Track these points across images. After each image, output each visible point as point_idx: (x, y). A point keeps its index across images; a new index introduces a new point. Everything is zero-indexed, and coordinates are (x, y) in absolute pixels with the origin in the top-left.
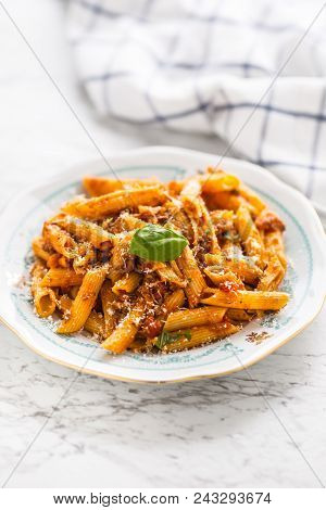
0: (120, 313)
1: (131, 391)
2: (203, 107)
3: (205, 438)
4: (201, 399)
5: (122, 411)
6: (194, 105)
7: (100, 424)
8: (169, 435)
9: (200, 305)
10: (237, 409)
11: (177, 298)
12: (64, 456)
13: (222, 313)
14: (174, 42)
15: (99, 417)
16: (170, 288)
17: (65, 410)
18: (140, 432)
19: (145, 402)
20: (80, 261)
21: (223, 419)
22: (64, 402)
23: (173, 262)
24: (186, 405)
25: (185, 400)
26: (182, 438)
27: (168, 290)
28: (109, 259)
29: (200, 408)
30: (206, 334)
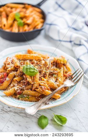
0: (14, 86)
1: (9, 107)
2: (71, 42)
3: (19, 125)
4: (25, 115)
5: (3, 111)
9: (35, 91)
10: (32, 121)
11: (30, 86)
13: (40, 95)
18: (4, 118)
19: (10, 111)
20: (9, 69)
21: (27, 122)
23: (33, 77)
24: (20, 115)
25: (21, 114)
26: (13, 123)
27: (28, 84)
28: (17, 71)
29: (23, 118)
30: (34, 99)
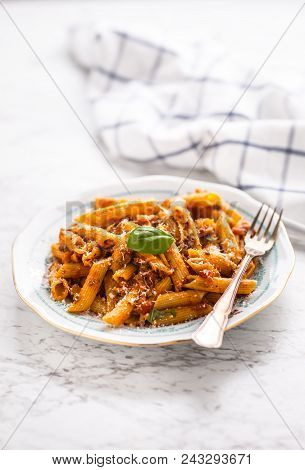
0: (119, 296)
1: (127, 357)
2: (194, 146)
3: (186, 391)
4: (183, 362)
5: (119, 372)
6: (187, 144)
7: (101, 381)
8: (156, 389)
9: (184, 289)
10: (212, 370)
11: (165, 283)
12: (70, 404)
13: (202, 295)
14: (174, 99)
15: (101, 376)
16: (159, 275)
17: (74, 371)
18: (133, 387)
19: (138, 365)
20: (89, 255)
21: (200, 377)
22: (73, 365)
23: (163, 256)
24: (170, 367)
25: (171, 364)
26: (166, 391)
27: (158, 278)
28: (109, 254)
29: (182, 370)
30: (189, 313)
